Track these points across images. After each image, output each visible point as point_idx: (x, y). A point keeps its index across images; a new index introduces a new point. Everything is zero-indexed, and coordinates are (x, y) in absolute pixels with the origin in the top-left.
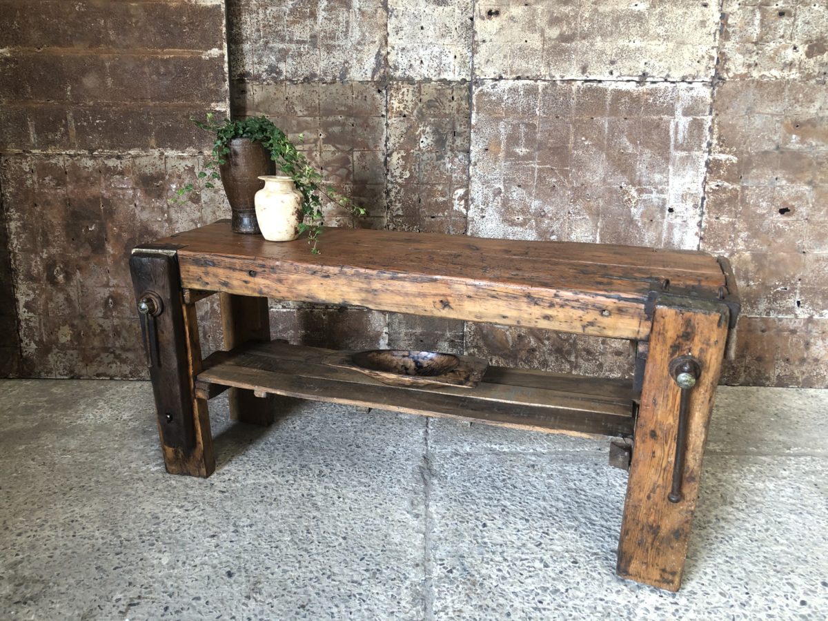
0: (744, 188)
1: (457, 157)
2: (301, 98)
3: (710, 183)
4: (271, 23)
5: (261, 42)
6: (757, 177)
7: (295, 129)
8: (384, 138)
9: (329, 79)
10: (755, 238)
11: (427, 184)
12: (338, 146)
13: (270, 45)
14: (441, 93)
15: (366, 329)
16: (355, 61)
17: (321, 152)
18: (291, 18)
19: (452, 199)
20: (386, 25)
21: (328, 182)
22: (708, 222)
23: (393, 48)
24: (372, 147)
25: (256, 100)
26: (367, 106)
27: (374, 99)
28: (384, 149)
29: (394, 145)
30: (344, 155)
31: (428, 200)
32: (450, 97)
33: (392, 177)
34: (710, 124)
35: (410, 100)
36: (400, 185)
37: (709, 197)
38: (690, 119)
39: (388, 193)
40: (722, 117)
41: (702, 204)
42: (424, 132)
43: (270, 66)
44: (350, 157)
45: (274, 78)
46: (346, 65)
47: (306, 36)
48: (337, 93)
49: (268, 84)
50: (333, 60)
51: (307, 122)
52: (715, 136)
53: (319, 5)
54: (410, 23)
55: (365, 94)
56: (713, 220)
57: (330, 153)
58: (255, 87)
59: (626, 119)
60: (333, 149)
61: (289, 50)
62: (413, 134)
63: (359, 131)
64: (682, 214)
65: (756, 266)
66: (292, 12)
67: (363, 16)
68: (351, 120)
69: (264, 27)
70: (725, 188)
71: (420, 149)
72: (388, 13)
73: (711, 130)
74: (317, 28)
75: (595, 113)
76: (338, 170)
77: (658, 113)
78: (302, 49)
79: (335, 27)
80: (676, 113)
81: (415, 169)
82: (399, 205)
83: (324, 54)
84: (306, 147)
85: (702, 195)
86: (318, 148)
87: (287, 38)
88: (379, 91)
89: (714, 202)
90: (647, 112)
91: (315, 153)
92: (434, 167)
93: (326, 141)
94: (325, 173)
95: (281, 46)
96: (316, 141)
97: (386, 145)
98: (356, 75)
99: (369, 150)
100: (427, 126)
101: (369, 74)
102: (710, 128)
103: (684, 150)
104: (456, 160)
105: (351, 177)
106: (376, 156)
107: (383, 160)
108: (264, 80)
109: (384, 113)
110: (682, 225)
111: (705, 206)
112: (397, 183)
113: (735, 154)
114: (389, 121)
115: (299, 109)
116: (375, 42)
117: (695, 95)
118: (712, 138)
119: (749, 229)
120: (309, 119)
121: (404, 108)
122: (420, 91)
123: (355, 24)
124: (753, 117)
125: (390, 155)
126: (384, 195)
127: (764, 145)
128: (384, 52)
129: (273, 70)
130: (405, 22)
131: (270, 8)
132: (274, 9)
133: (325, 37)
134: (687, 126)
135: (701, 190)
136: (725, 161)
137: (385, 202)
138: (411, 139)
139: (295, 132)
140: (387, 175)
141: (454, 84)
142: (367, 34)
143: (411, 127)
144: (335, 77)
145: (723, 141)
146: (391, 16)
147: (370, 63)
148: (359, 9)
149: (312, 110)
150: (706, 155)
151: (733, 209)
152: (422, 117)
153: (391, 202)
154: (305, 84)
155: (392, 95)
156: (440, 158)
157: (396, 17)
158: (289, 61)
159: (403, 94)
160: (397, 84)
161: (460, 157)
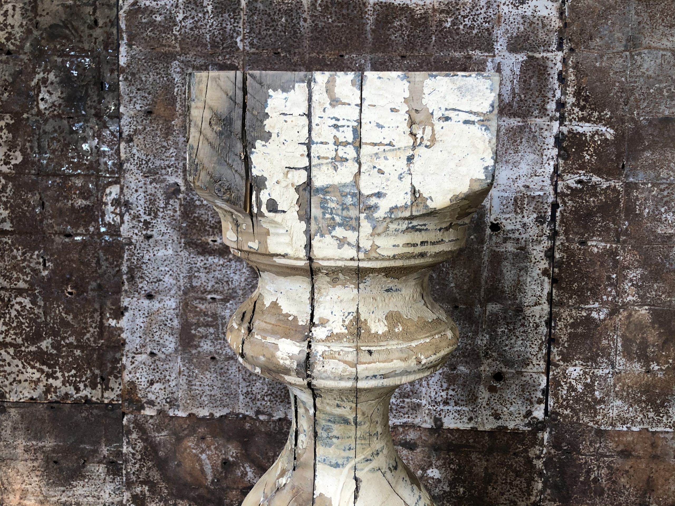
0: (629, 187)
3: (566, 177)
6: (653, 166)
10: (656, 281)
22: (566, 250)
34: (559, 66)
37: (564, 203)
38: (522, 57)
40: (582, 53)
41: (553, 216)
52: (570, 90)
56: (575, 246)
59: (403, 57)
64: (517, 235)
65: (660, 335)
70: (594, 186)
73: (562, 79)
75: (346, 46)
77: (463, 46)
80: (497, 46)
85: (551, 199)
89: (575, 212)
90: (441, 45)
100: (49, 71)
102: (560, 74)
103: (515, 115)
110: (516, 255)
111: (558, 219)
113: (609, 123)
117: (529, 13)
118: (564, 93)
119: (644, 264)
124: (640, 54)
127: (663, 107)
134: (517, 71)
135: (550, 189)
136: (592, 137)
145: (586, 100)
150: (556, 125)
151: (612, 225)
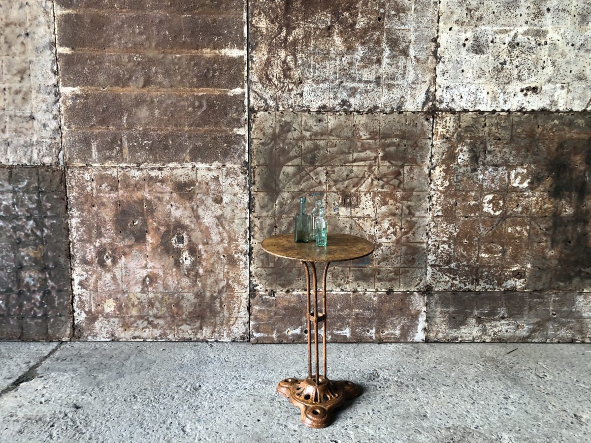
1: (488, 170)
2: (366, 126)
4: (345, 68)
5: (337, 82)
7: (359, 149)
8: (429, 155)
9: (388, 110)
11: (463, 191)
12: (393, 162)
13: (343, 84)
14: (476, 120)
15: (409, 308)
16: (409, 96)
17: (379, 167)
18: (362, 64)
19: (482, 202)
20: (435, 69)
21: (383, 190)
23: (440, 86)
24: (419, 162)
25: (330, 127)
26: (418, 130)
27: (423, 125)
28: (429, 164)
29: (437, 160)
30: (396, 169)
31: (463, 204)
32: (483, 124)
33: (435, 186)
35: (451, 126)
36: (441, 192)
39: (430, 198)
42: (461, 150)
43: (342, 101)
44: (401, 170)
45: (345, 111)
46: (402, 99)
47: (372, 78)
48: (394, 121)
49: (340, 115)
50: (392, 95)
51: (369, 144)
53: (384, 53)
54: (454, 67)
55: (416, 122)
57: (386, 167)
58: (329, 117)
60: (388, 164)
61: (359, 88)
62: (453, 152)
63: (410, 150)
66: (362, 59)
67: (418, 62)
68: (404, 142)
69: (340, 70)
71: (458, 164)
72: (437, 60)
74: (381, 71)
76: (391, 180)
78: (368, 88)
79: (395, 70)
81: (453, 179)
82: (439, 208)
83: (385, 91)
84: (368, 163)
86: (377, 164)
87: (357, 79)
88: (427, 120)
91: (374, 168)
92: (469, 178)
93: (384, 158)
94: (381, 183)
95: (352, 85)
96: (376, 158)
97: (431, 161)
98: (410, 106)
99: (417, 164)
101: (420, 106)
104: (487, 172)
105: (402, 186)
106: (422, 169)
107: (427, 172)
108: (337, 112)
109: (430, 136)
112: (438, 190)
114: (434, 143)
115: (364, 134)
116: (425, 82)
120: (371, 141)
121: (447, 132)
122: (459, 119)
123: (411, 68)
125: (434, 169)
126: (428, 200)
128: (432, 90)
129: (344, 103)
130: (450, 67)
131: (345, 56)
132: (349, 57)
133: (387, 78)
137: (428, 205)
138: (451, 156)
139: (359, 152)
140: (430, 184)
141: (486, 114)
142: (420, 76)
143: (451, 147)
144: (393, 109)
146: (439, 62)
147: (421, 98)
148: (415, 57)
149: (373, 135)
152: (461, 139)
153: (433, 205)
154: (370, 114)
155: (437, 122)
156: (474, 170)
157: (444, 62)
158: (358, 96)
159: (446, 122)
160: (442, 114)
161: (490, 170)
